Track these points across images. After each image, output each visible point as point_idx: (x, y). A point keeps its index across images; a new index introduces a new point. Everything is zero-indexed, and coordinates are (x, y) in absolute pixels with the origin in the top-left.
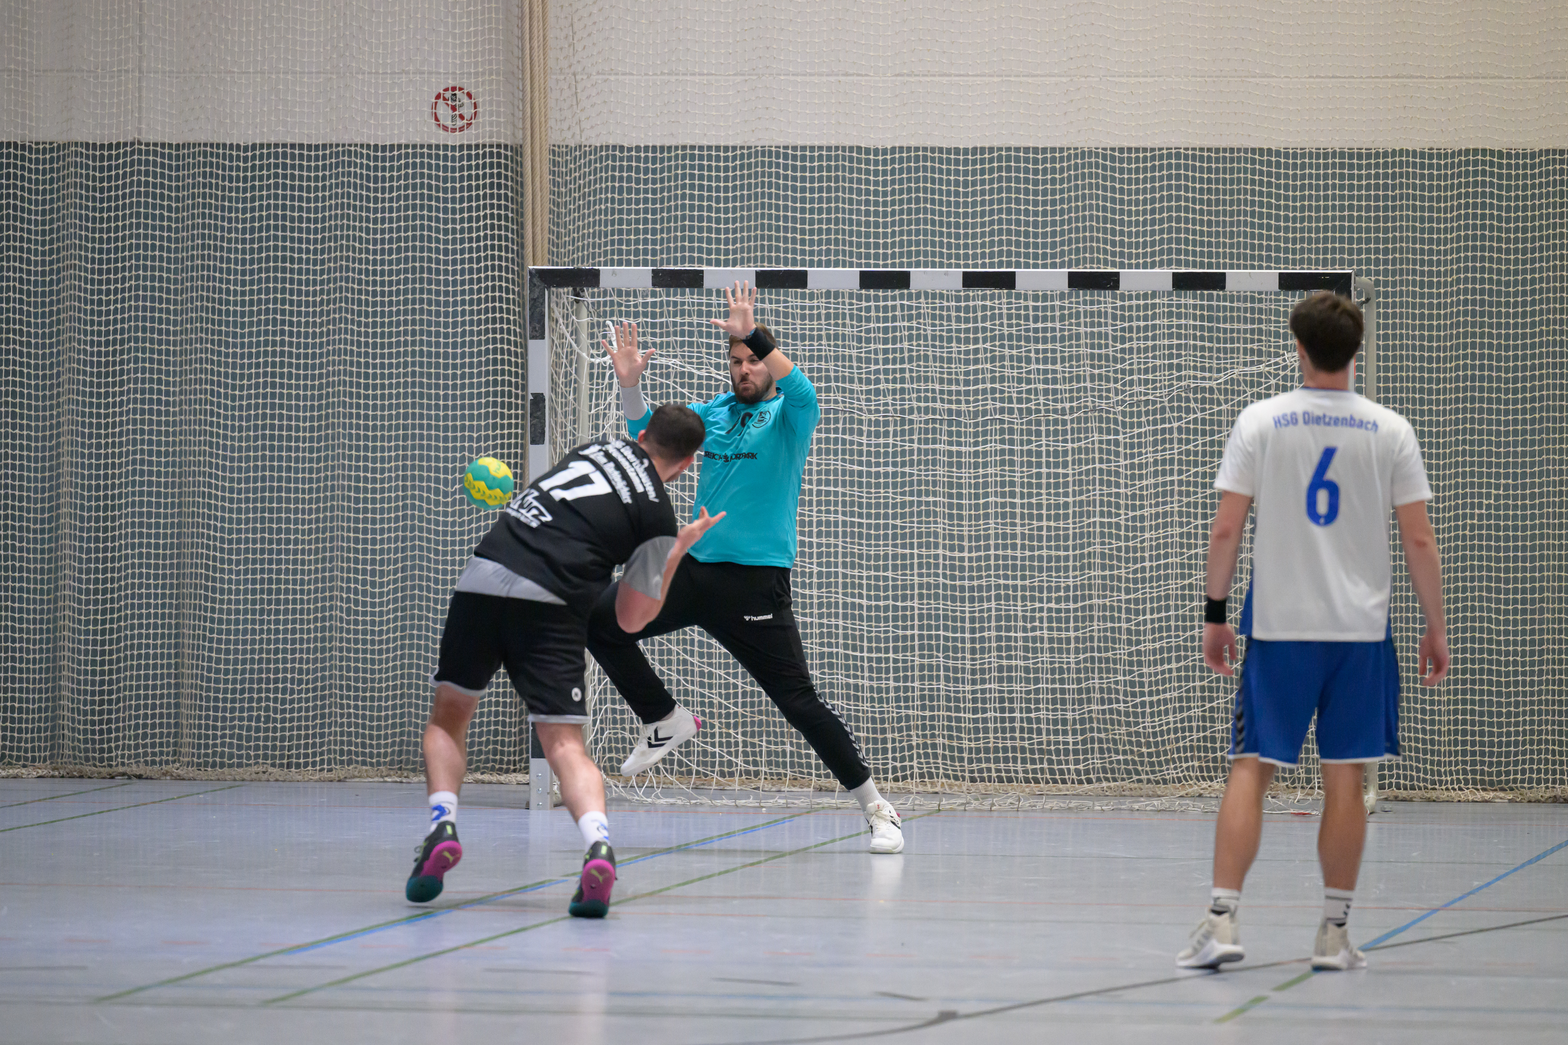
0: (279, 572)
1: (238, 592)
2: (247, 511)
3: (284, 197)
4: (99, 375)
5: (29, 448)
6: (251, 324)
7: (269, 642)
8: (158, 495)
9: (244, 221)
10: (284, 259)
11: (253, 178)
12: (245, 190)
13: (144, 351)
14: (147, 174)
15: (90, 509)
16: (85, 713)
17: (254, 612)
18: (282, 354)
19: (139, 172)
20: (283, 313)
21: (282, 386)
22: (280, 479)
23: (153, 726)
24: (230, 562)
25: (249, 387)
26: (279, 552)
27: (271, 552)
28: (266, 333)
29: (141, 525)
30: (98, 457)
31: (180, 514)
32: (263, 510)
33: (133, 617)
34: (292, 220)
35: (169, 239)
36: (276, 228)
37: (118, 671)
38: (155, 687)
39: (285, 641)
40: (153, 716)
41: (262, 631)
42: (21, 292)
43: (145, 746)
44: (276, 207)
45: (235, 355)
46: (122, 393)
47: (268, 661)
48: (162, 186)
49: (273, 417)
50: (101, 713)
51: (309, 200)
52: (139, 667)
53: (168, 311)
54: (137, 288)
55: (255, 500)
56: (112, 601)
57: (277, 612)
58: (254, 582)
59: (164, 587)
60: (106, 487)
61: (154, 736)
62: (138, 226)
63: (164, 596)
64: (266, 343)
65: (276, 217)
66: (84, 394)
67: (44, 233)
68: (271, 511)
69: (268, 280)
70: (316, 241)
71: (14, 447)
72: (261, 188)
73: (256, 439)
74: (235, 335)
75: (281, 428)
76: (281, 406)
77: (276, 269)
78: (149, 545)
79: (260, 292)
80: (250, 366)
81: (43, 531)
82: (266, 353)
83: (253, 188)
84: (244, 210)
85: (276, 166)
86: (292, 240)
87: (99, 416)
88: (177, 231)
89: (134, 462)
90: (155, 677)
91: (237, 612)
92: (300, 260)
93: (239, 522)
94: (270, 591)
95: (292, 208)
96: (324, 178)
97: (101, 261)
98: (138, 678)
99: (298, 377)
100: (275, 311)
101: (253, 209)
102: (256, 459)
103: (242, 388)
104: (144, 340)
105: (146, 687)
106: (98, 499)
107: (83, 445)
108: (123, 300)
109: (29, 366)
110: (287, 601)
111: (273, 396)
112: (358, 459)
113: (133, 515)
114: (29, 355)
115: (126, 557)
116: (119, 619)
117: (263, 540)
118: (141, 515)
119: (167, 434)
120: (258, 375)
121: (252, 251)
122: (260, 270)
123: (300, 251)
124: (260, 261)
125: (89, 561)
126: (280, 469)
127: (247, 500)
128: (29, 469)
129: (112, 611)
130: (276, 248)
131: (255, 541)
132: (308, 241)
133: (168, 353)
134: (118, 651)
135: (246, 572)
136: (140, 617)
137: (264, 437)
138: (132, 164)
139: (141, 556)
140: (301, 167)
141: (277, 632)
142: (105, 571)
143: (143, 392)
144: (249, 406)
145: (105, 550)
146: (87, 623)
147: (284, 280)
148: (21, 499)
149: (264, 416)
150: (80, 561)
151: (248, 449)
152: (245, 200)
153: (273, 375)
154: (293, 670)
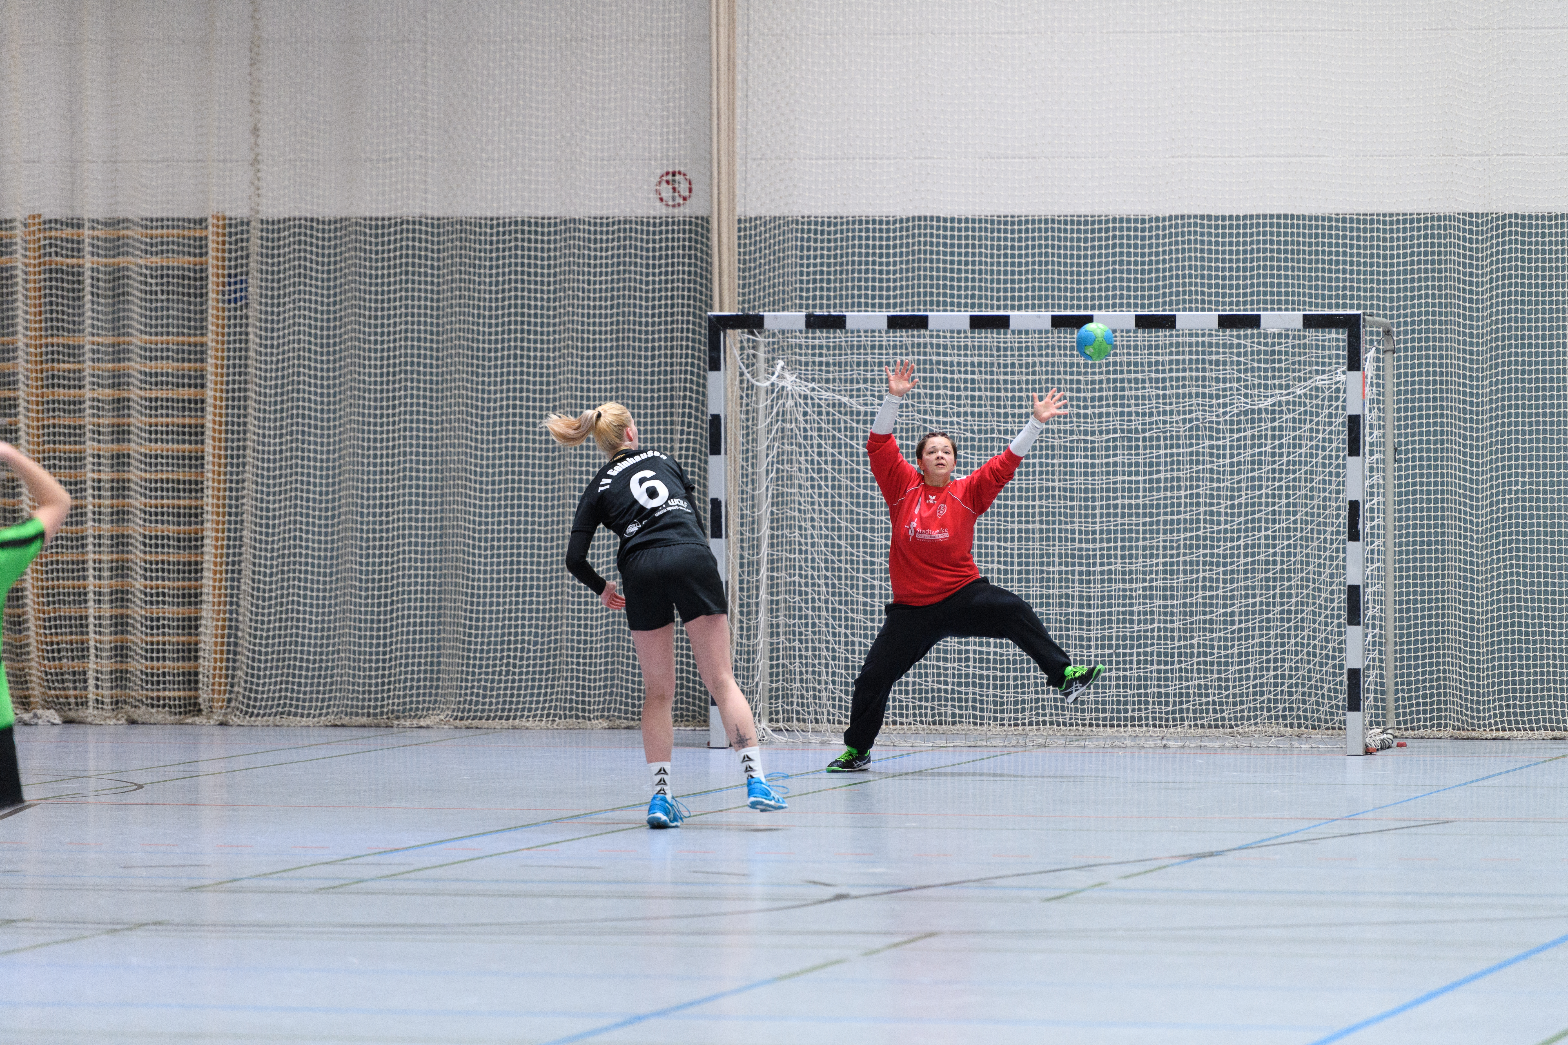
0: (519, 555)
1: (485, 572)
2: (493, 507)
3: (523, 257)
4: (375, 400)
5: (315, 460)
6: (496, 358)
7: (510, 611)
8: (424, 496)
9: (491, 276)
10: (523, 306)
11: (498, 242)
12: (491, 251)
13: (412, 381)
14: (414, 240)
15: (368, 506)
16: (365, 670)
17: (498, 588)
18: (522, 382)
19: (407, 239)
20: (522, 349)
21: (521, 407)
22: (520, 481)
23: (419, 680)
24: (480, 548)
25: (495, 409)
26: (519, 539)
27: (512, 539)
28: (509, 365)
29: (410, 519)
30: (375, 465)
31: (442, 511)
32: (506, 506)
33: (403, 593)
34: (529, 274)
35: (432, 291)
36: (516, 281)
37: (391, 636)
38: (420, 649)
39: (524, 611)
40: (419, 672)
41: (505, 603)
42: (310, 334)
43: (411, 696)
44: (516, 265)
45: (483, 383)
46: (394, 415)
47: (510, 627)
48: (426, 249)
49: (514, 432)
50: (377, 669)
51: (542, 259)
52: (408, 633)
53: (431, 349)
54: (406, 331)
55: (500, 499)
56: (387, 580)
57: (518, 588)
58: (499, 564)
59: (429, 569)
60: (381, 489)
61: (418, 688)
62: (407, 282)
63: (429, 576)
64: (508, 374)
65: (516, 272)
66: (364, 415)
67: (329, 288)
68: (512, 507)
69: (510, 323)
70: (549, 292)
71: (303, 459)
72: (504, 250)
73: (500, 450)
74: (483, 367)
75: (521, 441)
76: (521, 424)
77: (516, 314)
78: (417, 536)
79: (503, 332)
80: (495, 392)
81: (326, 526)
82: (508, 382)
83: (498, 250)
84: (491, 268)
85: (516, 232)
86: (529, 291)
87: (375, 432)
88: (438, 284)
89: (405, 469)
90: (421, 641)
91: (485, 588)
92: (536, 307)
93: (487, 516)
94: (511, 572)
95: (529, 266)
96: (555, 241)
97: (376, 309)
98: (408, 641)
99: (534, 400)
100: (516, 348)
101: (498, 267)
102: (500, 466)
103: (489, 409)
104: (412, 372)
105: (414, 649)
106: (375, 498)
107: (363, 456)
108: (395, 341)
109: (316, 394)
110: (525, 579)
111: (514, 415)
112: (581, 465)
113: (404, 512)
114: (316, 385)
115: (398, 545)
116: (392, 595)
117: (506, 530)
118: (410, 511)
119: (431, 447)
120: (502, 399)
121: (497, 300)
122: (503, 316)
123: (536, 299)
124: (503, 308)
125: (368, 548)
126: (520, 473)
127: (493, 499)
128: (315, 476)
129: (386, 588)
130: (516, 297)
131: (499, 532)
132: (542, 292)
133: (431, 382)
134: (392, 620)
135: (492, 556)
136: (410, 592)
137: (507, 448)
138: (402, 232)
139: (410, 544)
140: (536, 233)
141: (517, 603)
142: (381, 556)
143: (412, 413)
144: (495, 424)
145: (381, 539)
146: (367, 598)
147: (522, 323)
148: (308, 500)
149: (507, 432)
150: (361, 548)
151: (494, 458)
152: (491, 259)
153: (515, 398)
154: (530, 633)
